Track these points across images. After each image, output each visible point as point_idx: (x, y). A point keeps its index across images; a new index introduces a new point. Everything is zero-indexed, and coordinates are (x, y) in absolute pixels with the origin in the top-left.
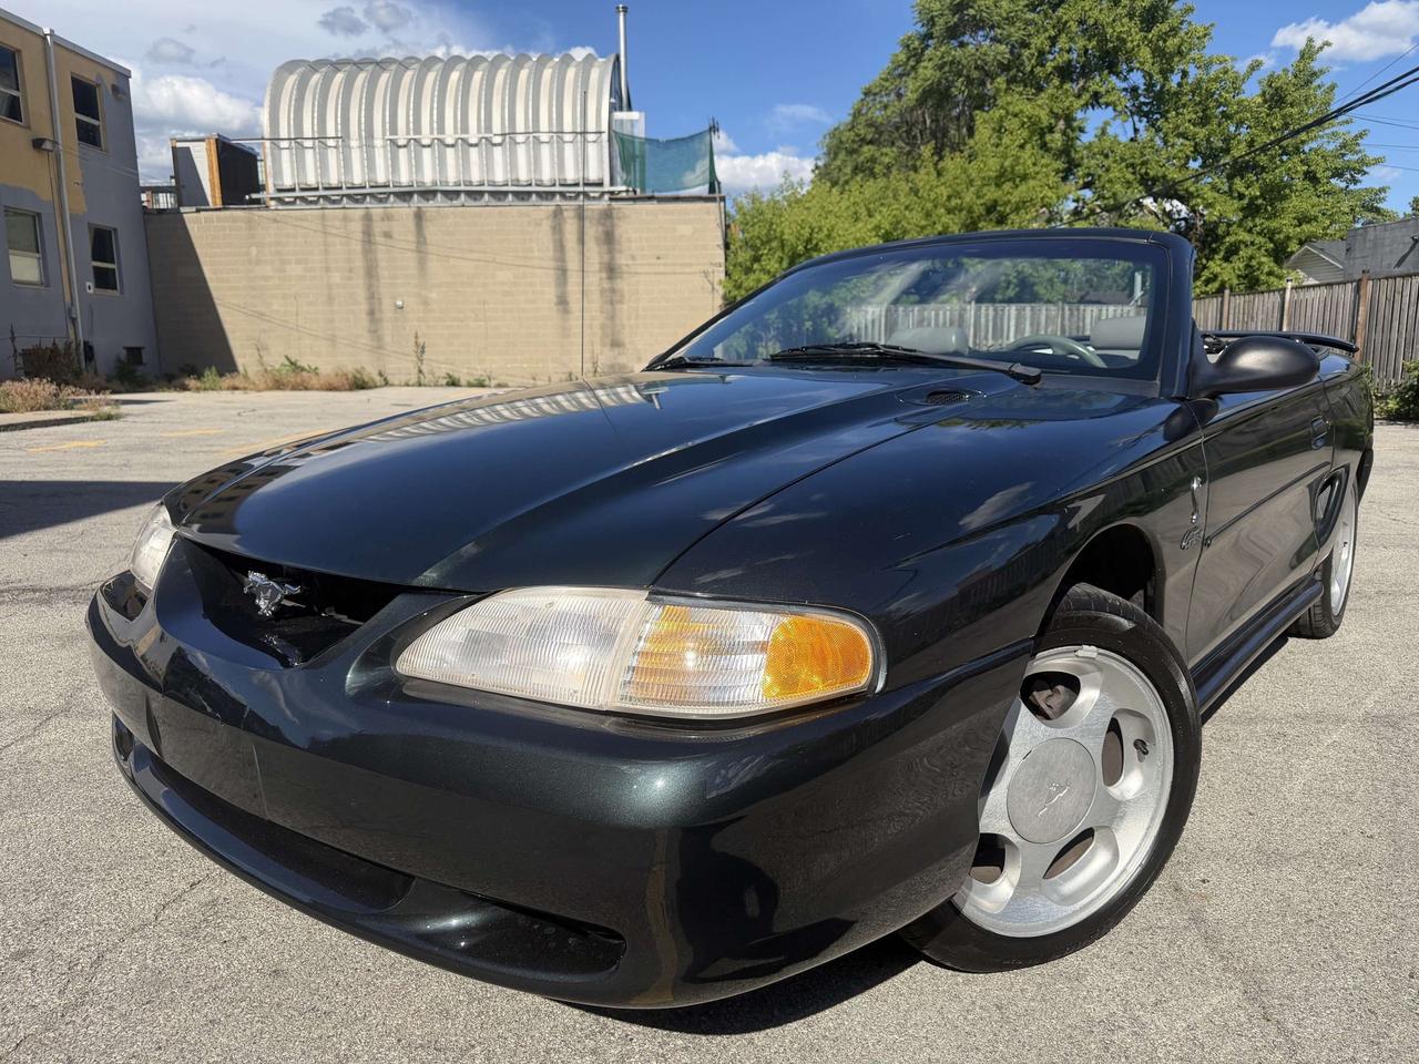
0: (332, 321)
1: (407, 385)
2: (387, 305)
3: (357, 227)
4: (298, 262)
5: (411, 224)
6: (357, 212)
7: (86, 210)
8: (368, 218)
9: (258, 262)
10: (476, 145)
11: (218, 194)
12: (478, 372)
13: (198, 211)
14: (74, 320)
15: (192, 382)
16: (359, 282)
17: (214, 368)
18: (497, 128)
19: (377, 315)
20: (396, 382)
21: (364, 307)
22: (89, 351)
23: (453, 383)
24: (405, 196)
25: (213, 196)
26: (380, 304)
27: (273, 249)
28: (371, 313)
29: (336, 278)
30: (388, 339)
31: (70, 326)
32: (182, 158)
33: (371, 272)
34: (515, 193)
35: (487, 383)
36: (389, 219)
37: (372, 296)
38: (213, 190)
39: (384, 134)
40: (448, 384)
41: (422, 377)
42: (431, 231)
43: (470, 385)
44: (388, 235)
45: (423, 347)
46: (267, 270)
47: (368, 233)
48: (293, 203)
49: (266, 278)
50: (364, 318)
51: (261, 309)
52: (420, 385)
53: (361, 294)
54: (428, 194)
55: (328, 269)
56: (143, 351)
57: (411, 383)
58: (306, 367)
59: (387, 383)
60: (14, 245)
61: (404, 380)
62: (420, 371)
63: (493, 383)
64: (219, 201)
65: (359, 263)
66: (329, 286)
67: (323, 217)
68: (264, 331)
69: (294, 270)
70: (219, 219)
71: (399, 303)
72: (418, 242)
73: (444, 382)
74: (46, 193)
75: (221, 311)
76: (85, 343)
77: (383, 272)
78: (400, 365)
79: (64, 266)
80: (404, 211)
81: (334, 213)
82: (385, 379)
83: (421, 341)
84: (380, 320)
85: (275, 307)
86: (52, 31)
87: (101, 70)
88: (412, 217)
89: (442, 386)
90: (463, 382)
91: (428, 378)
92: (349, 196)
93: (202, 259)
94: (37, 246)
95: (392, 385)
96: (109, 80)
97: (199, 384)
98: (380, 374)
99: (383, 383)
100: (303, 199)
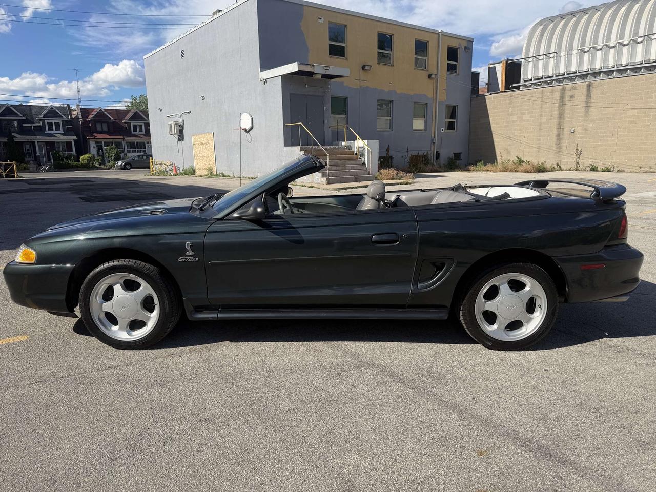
0: (540, 140)
1: (570, 170)
2: (566, 131)
3: (557, 95)
4: (529, 113)
5: (585, 91)
6: (558, 87)
7: (446, 99)
8: (564, 90)
9: (512, 115)
10: (627, 45)
11: (504, 85)
12: (608, 164)
13: (491, 94)
14: (434, 143)
15: (472, 168)
16: (555, 121)
17: (482, 162)
18: (641, 33)
19: (561, 137)
20: (565, 169)
21: (555, 133)
22: (438, 155)
23: (594, 169)
24: (584, 76)
25: (502, 86)
26: (563, 130)
27: (519, 108)
28: (558, 135)
29: (544, 120)
30: (564, 148)
31: (432, 146)
32: (492, 72)
33: (561, 116)
34: (645, 68)
35: (612, 169)
36: (573, 89)
37: (560, 128)
38: (502, 84)
39: (578, 47)
40: (591, 170)
41: (578, 166)
42: (594, 92)
43: (603, 171)
44: (572, 97)
45: (581, 152)
46: (515, 118)
47: (562, 98)
48: (530, 86)
49: (513, 121)
50: (555, 138)
51: (511, 135)
52: (576, 170)
53: (555, 126)
54: (596, 74)
55: (541, 116)
56: (461, 154)
57: (572, 169)
58: (525, 161)
59: (560, 169)
60: (416, 116)
61: (569, 167)
62: (578, 163)
63: (616, 170)
64: (504, 88)
65: (556, 112)
66: (541, 124)
67: (543, 92)
68: (510, 145)
69: (526, 117)
70: (499, 97)
71: (572, 130)
72: (587, 99)
73: (589, 169)
74: (430, 95)
75: (494, 136)
76: (437, 152)
77: (567, 115)
78: (568, 160)
79: (433, 123)
80: (582, 84)
81: (548, 89)
82: (560, 167)
83: (579, 148)
84: (562, 139)
85: (516, 134)
86: (441, 31)
87: (460, 41)
88: (585, 87)
89: (588, 171)
90: (599, 169)
91: (581, 167)
92: (556, 80)
93: (490, 115)
94: (425, 116)
95: (563, 170)
96: (464, 44)
97: (474, 168)
98: (557, 165)
99: (558, 169)
100: (535, 84)
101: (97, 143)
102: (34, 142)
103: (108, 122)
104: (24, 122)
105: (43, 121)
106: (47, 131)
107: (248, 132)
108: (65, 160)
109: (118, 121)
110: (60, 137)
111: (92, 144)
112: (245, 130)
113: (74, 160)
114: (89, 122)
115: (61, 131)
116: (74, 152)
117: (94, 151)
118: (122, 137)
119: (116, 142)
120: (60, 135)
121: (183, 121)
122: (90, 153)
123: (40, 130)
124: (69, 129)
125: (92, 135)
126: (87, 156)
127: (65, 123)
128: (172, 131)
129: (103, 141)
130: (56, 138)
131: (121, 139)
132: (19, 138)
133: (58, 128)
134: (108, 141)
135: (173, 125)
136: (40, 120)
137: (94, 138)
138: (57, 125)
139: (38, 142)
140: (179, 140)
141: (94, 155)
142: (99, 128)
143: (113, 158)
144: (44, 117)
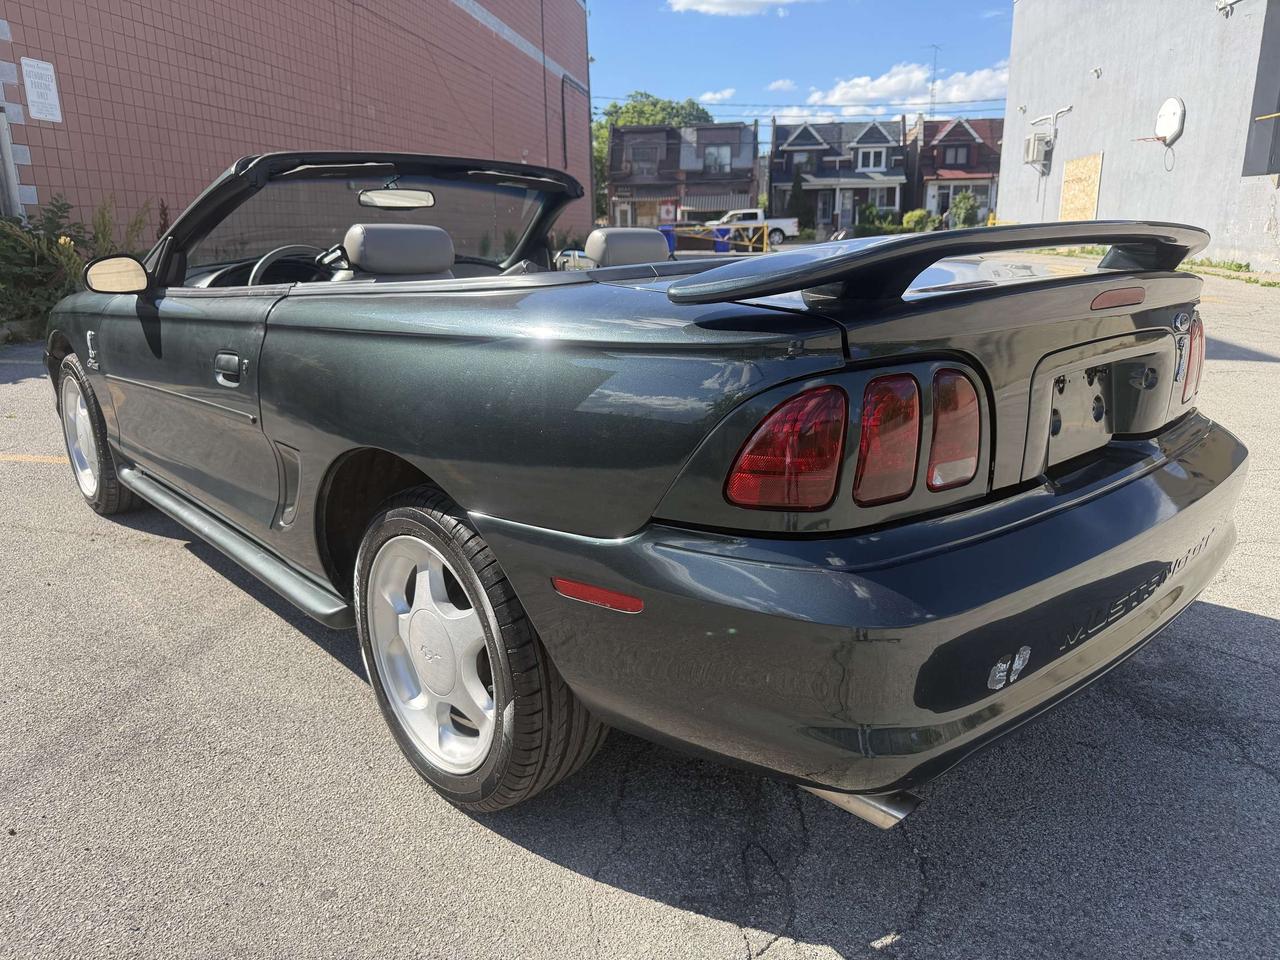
101: (940, 188)
102: (834, 190)
103: (970, 145)
104: (826, 153)
105: (855, 150)
106: (860, 169)
107: (1169, 145)
108: (877, 223)
109: (989, 143)
110: (878, 178)
111: (932, 191)
112: (1164, 140)
113: (893, 222)
114: (934, 147)
115: (883, 168)
116: (897, 208)
117: (932, 204)
118: (990, 175)
119: (976, 186)
120: (879, 175)
121: (1056, 131)
122: (925, 208)
123: (848, 168)
124: (898, 163)
125: (935, 173)
126: (918, 213)
127: (892, 151)
128: (1028, 156)
129: (953, 184)
130: (871, 181)
131: (988, 178)
132: (813, 182)
133: (877, 163)
134: (963, 183)
135: (1032, 140)
136: (852, 149)
137: (937, 179)
138: (878, 155)
139: (841, 189)
140: (1043, 174)
141: (929, 213)
142: (950, 158)
143: (962, 216)
144: (858, 142)
